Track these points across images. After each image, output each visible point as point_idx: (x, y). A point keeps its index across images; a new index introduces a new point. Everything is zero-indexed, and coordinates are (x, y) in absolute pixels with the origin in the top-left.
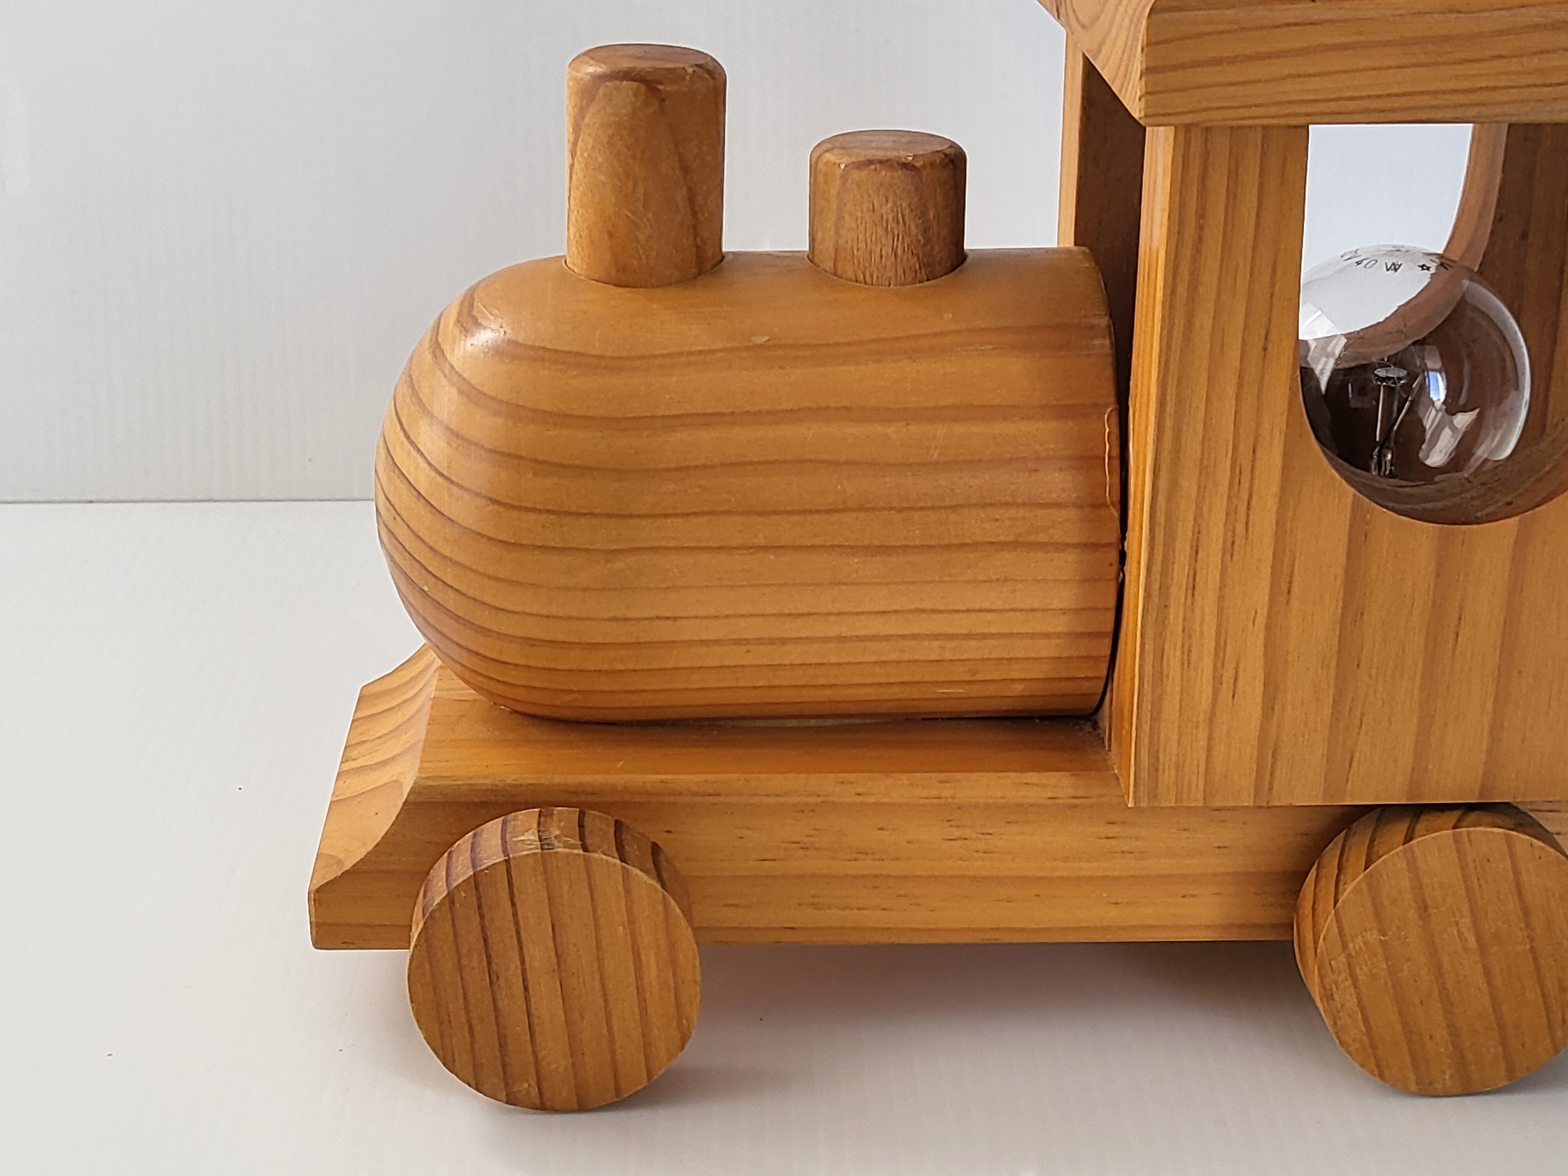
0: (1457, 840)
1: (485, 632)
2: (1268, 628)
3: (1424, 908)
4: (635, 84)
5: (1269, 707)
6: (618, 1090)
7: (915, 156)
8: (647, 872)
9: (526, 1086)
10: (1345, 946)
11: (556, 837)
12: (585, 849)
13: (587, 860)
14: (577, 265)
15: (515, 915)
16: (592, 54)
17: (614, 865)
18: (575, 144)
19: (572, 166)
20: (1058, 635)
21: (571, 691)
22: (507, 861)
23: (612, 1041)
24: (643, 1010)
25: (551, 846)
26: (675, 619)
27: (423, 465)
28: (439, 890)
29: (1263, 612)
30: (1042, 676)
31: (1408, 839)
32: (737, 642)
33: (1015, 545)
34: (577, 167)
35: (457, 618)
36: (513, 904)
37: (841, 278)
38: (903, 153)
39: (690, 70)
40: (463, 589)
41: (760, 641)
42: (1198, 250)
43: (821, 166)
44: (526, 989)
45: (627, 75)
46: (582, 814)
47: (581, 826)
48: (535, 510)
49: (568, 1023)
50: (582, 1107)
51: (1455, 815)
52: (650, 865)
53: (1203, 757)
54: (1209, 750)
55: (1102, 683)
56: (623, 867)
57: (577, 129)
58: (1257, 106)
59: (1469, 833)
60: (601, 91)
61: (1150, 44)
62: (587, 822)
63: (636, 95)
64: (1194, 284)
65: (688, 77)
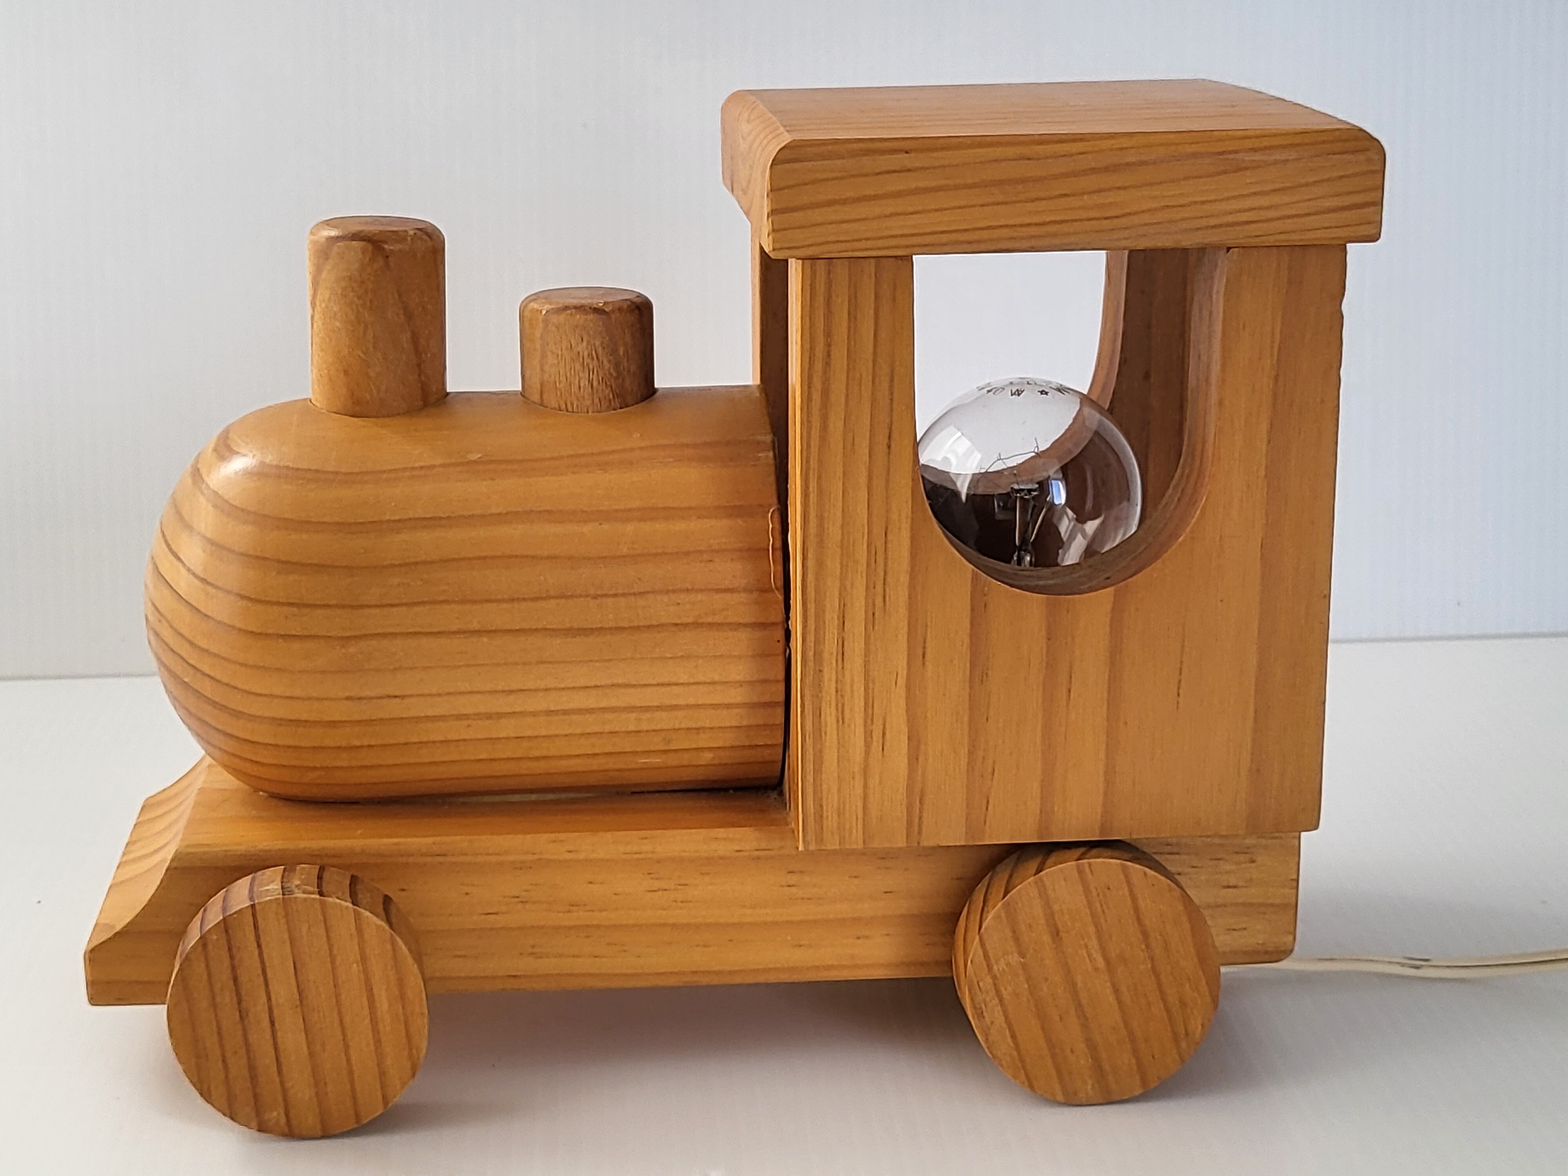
0: (1080, 871)
1: (237, 714)
2: (908, 688)
3: (1056, 934)
4: (363, 243)
5: (914, 757)
6: (358, 1117)
7: (605, 303)
8: (377, 916)
9: (276, 1115)
10: (990, 968)
11: (297, 886)
12: (321, 894)
13: (323, 904)
14: (320, 402)
15: (261, 954)
16: (329, 223)
17: (347, 907)
18: (314, 296)
19: (312, 317)
20: (738, 706)
21: (315, 768)
22: (253, 906)
23: (351, 1072)
24: (378, 1042)
25: (291, 892)
26: (403, 697)
27: (183, 571)
28: (194, 935)
29: (903, 673)
30: (728, 744)
31: (1039, 871)
32: (459, 717)
33: (697, 625)
34: (317, 317)
35: (214, 704)
36: (259, 946)
37: (547, 407)
38: (595, 301)
39: (411, 233)
40: (218, 677)
41: (479, 716)
42: (827, 364)
43: (527, 313)
44: (272, 1023)
45: (355, 237)
46: (322, 869)
47: (320, 878)
48: (278, 603)
49: (312, 1055)
50: (326, 1135)
51: (1080, 851)
52: (382, 913)
53: (860, 804)
54: (865, 797)
55: (780, 750)
56: (354, 910)
57: (315, 284)
58: (865, 240)
59: (1090, 864)
60: (335, 249)
61: (774, 190)
62: (326, 875)
63: (364, 252)
64: (826, 393)
65: (409, 238)
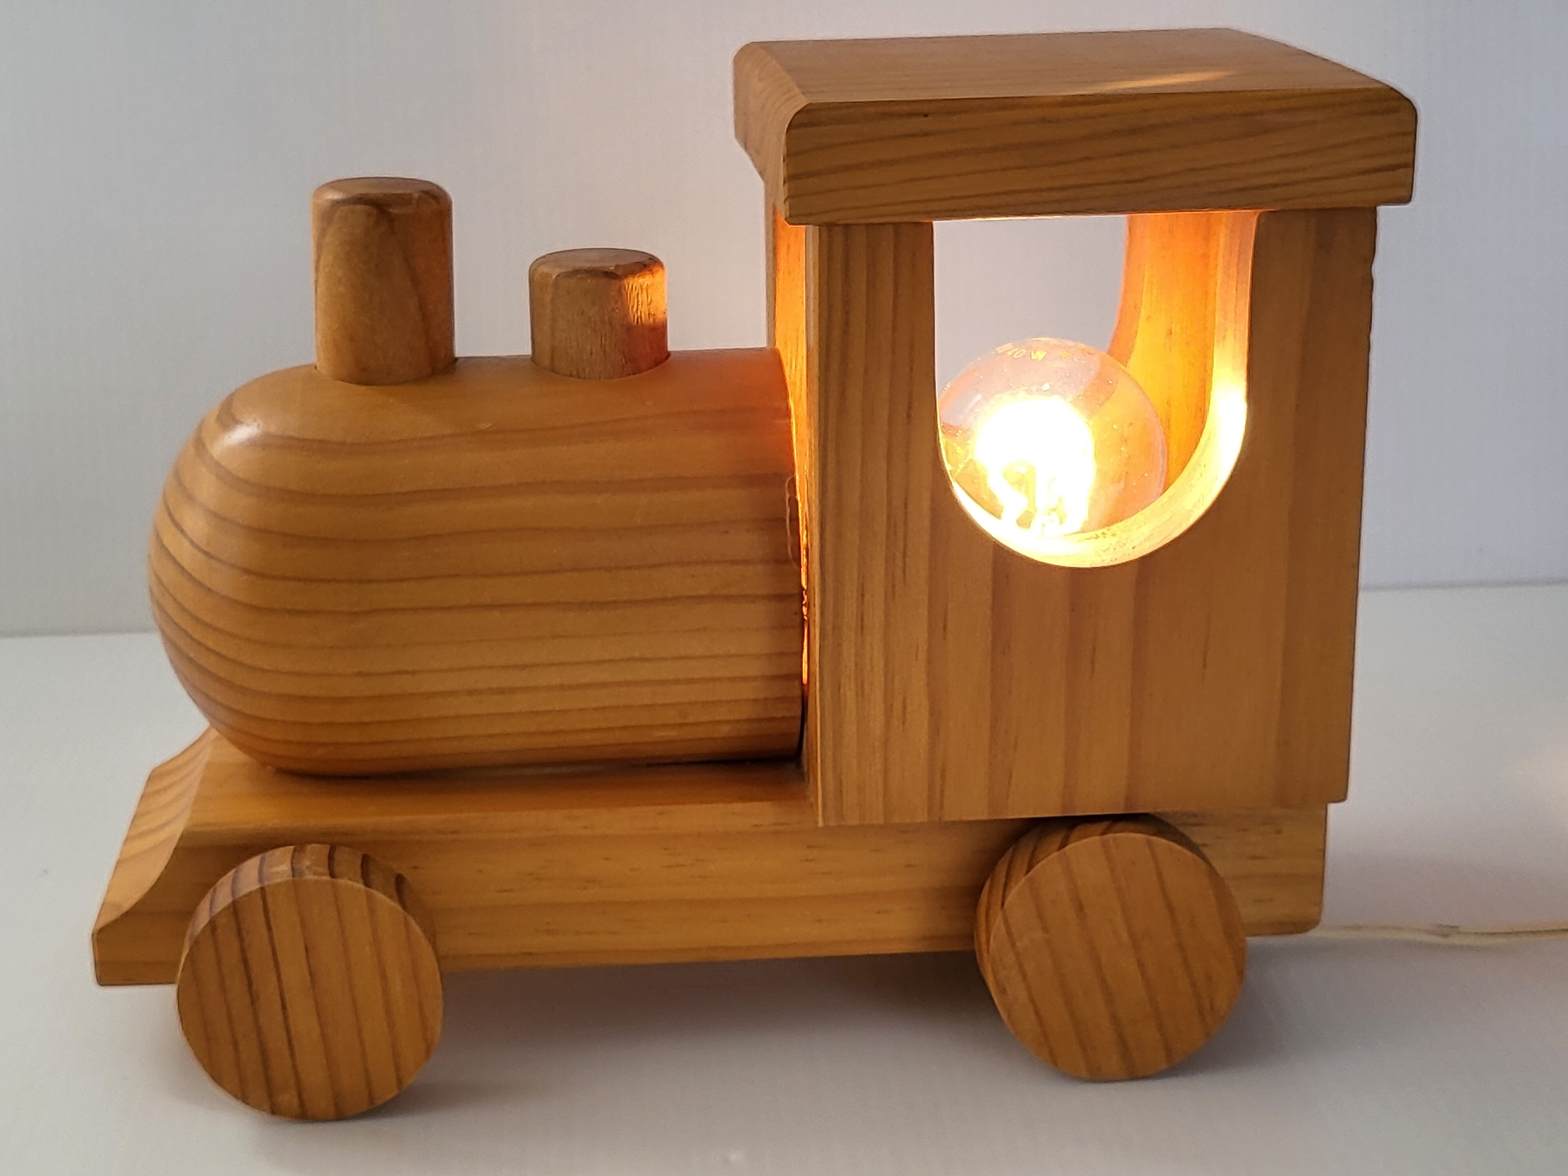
0: (1105, 845)
1: (243, 690)
2: (930, 661)
3: (1080, 908)
4: (367, 207)
5: (935, 730)
6: (371, 1099)
7: (617, 266)
8: (390, 897)
9: (288, 1098)
10: (1013, 945)
11: (307, 868)
12: (332, 875)
13: (333, 884)
14: (324, 368)
15: (271, 939)
16: (334, 185)
17: (359, 890)
18: (318, 261)
19: (316, 281)
20: (755, 678)
21: (324, 744)
22: (262, 889)
23: (364, 1054)
24: (391, 1025)
25: (301, 874)
26: (414, 673)
27: (186, 544)
28: (203, 918)
29: (923, 647)
30: (744, 717)
31: (1063, 845)
32: (471, 693)
33: (712, 597)
34: (321, 281)
36: (269, 929)
37: (558, 373)
38: (606, 264)
39: (416, 195)
40: (224, 652)
41: (492, 691)
42: (846, 332)
43: (536, 277)
44: (284, 1007)
45: (360, 200)
46: (332, 849)
47: (331, 858)
48: (285, 578)
49: (324, 1036)
50: (340, 1116)
51: (1104, 825)
52: (395, 893)
53: (880, 780)
54: (886, 773)
55: (799, 722)
56: (367, 892)
57: (319, 248)
58: (883, 205)
59: (1115, 839)
60: (338, 214)
61: (790, 155)
62: (338, 856)
63: (369, 215)
64: (844, 361)
65: (414, 202)
